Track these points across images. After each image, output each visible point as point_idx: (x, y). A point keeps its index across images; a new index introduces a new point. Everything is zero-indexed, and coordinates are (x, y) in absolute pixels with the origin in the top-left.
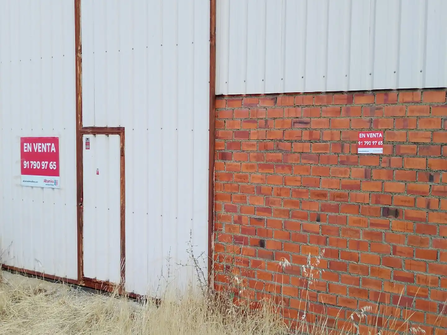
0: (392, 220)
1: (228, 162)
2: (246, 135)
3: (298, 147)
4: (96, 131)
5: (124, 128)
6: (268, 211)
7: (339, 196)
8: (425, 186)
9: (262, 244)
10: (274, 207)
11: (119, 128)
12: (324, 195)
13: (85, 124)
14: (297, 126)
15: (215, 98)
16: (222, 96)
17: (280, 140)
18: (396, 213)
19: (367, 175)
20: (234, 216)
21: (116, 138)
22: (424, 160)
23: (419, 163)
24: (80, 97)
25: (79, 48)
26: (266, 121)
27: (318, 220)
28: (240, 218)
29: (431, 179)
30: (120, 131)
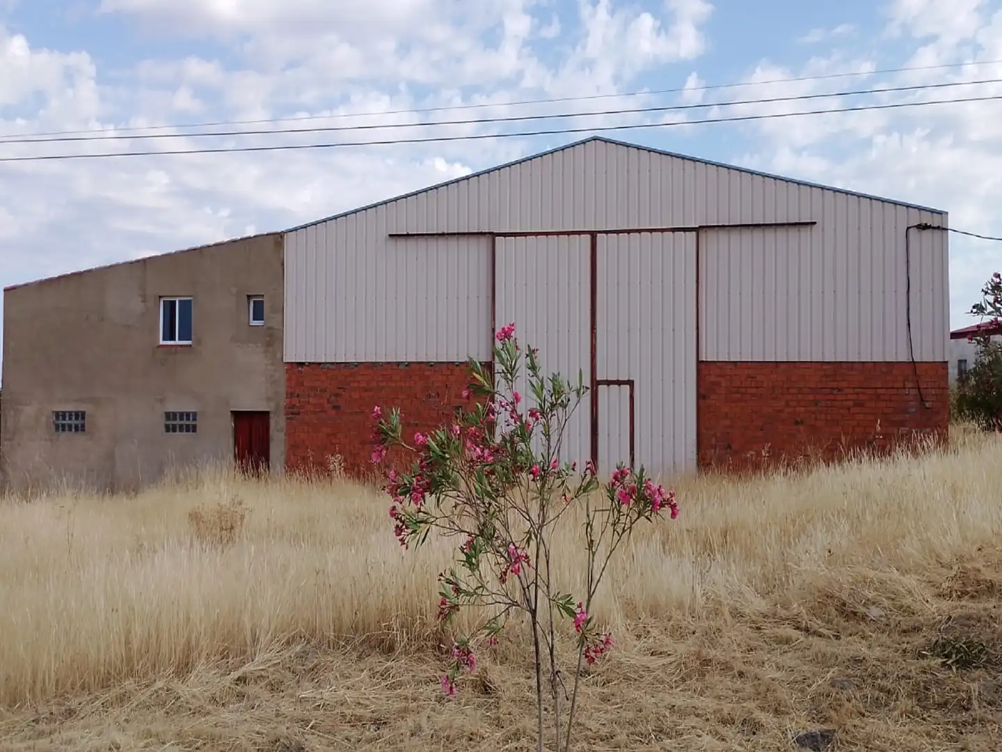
0: (800, 427)
1: (709, 400)
3: (750, 391)
4: (608, 383)
5: (633, 381)
6: (733, 427)
7: (773, 416)
8: (813, 409)
9: (729, 447)
10: (736, 425)
11: (629, 380)
12: (764, 416)
13: (598, 379)
14: (749, 379)
15: (699, 363)
16: (703, 361)
17: (739, 387)
18: (802, 422)
19: (787, 405)
20: (711, 433)
21: (625, 387)
22: (813, 396)
23: (811, 397)
26: (731, 377)
28: (715, 433)
29: (816, 405)
30: (630, 383)
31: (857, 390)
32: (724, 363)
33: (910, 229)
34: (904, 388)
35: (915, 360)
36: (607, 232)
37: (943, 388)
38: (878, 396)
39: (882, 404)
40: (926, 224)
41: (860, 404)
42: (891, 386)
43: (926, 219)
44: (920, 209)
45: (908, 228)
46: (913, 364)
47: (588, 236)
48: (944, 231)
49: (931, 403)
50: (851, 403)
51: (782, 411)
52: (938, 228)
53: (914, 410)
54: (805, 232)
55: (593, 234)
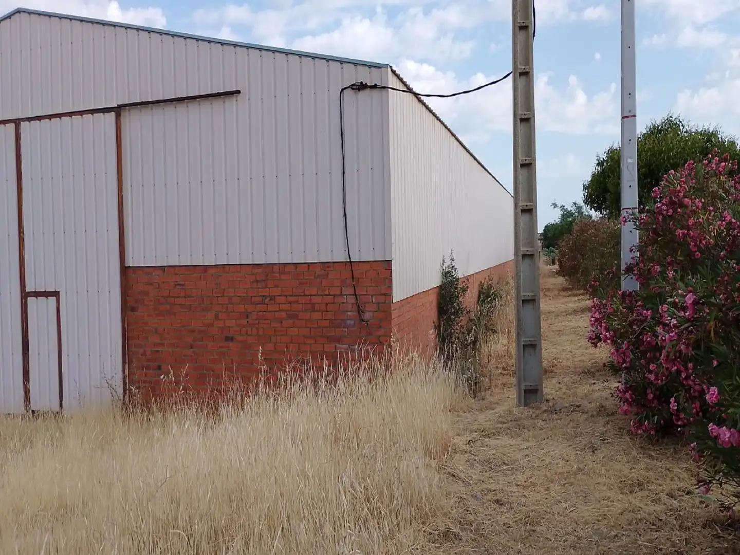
0: (231, 344)
1: (135, 313)
2: (146, 293)
3: (178, 301)
4: (37, 294)
5: (59, 292)
6: (162, 345)
7: (202, 331)
8: (245, 321)
9: (159, 367)
10: (165, 342)
11: (56, 291)
12: (193, 331)
13: (28, 290)
14: (178, 287)
15: (125, 271)
16: (130, 267)
17: (167, 297)
18: (232, 339)
19: (217, 317)
20: (141, 351)
21: (53, 300)
22: (243, 306)
23: (241, 308)
24: (23, 269)
25: (22, 230)
26: (159, 285)
27: (191, 348)
28: (145, 352)
29: (247, 317)
30: (56, 294)
31: (290, 299)
32: (152, 269)
33: (345, 91)
34: (341, 295)
35: (352, 260)
36: (29, 119)
37: (385, 295)
38: (313, 305)
39: (316, 316)
40: (361, 83)
41: (293, 316)
42: (327, 293)
43: (365, 76)
44: (356, 63)
45: (342, 90)
46: (349, 263)
47: (12, 126)
48: (384, 91)
49: (371, 313)
50: (284, 314)
51: (212, 325)
52: (375, 87)
53: (352, 322)
54: (230, 102)
55: (17, 122)
